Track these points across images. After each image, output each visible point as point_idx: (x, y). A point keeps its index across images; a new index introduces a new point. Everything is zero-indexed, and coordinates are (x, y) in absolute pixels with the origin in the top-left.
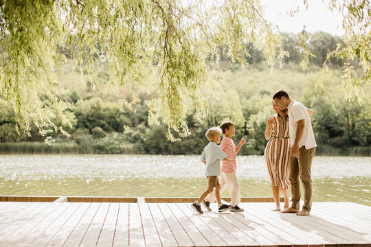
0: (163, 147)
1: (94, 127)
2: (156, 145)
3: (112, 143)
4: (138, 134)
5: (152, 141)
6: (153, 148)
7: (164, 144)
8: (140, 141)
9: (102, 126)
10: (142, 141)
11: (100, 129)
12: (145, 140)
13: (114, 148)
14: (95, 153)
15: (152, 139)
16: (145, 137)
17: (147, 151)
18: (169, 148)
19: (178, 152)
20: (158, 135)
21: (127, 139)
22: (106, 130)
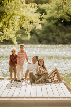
0: (51, 39)
2: (46, 37)
5: (44, 35)
6: (44, 39)
7: (52, 36)
8: (35, 34)
12: (38, 33)
15: (43, 33)
16: (38, 32)
17: (40, 42)
18: (56, 40)
19: (62, 42)
20: (48, 30)
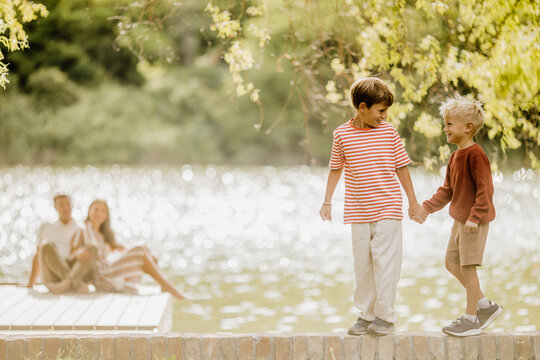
1: (38, 66)
3: (101, 128)
4: (194, 96)
9: (67, 65)
10: (210, 120)
11: (56, 76)
13: (108, 145)
14: (38, 161)
21: (156, 112)
22: (81, 78)
